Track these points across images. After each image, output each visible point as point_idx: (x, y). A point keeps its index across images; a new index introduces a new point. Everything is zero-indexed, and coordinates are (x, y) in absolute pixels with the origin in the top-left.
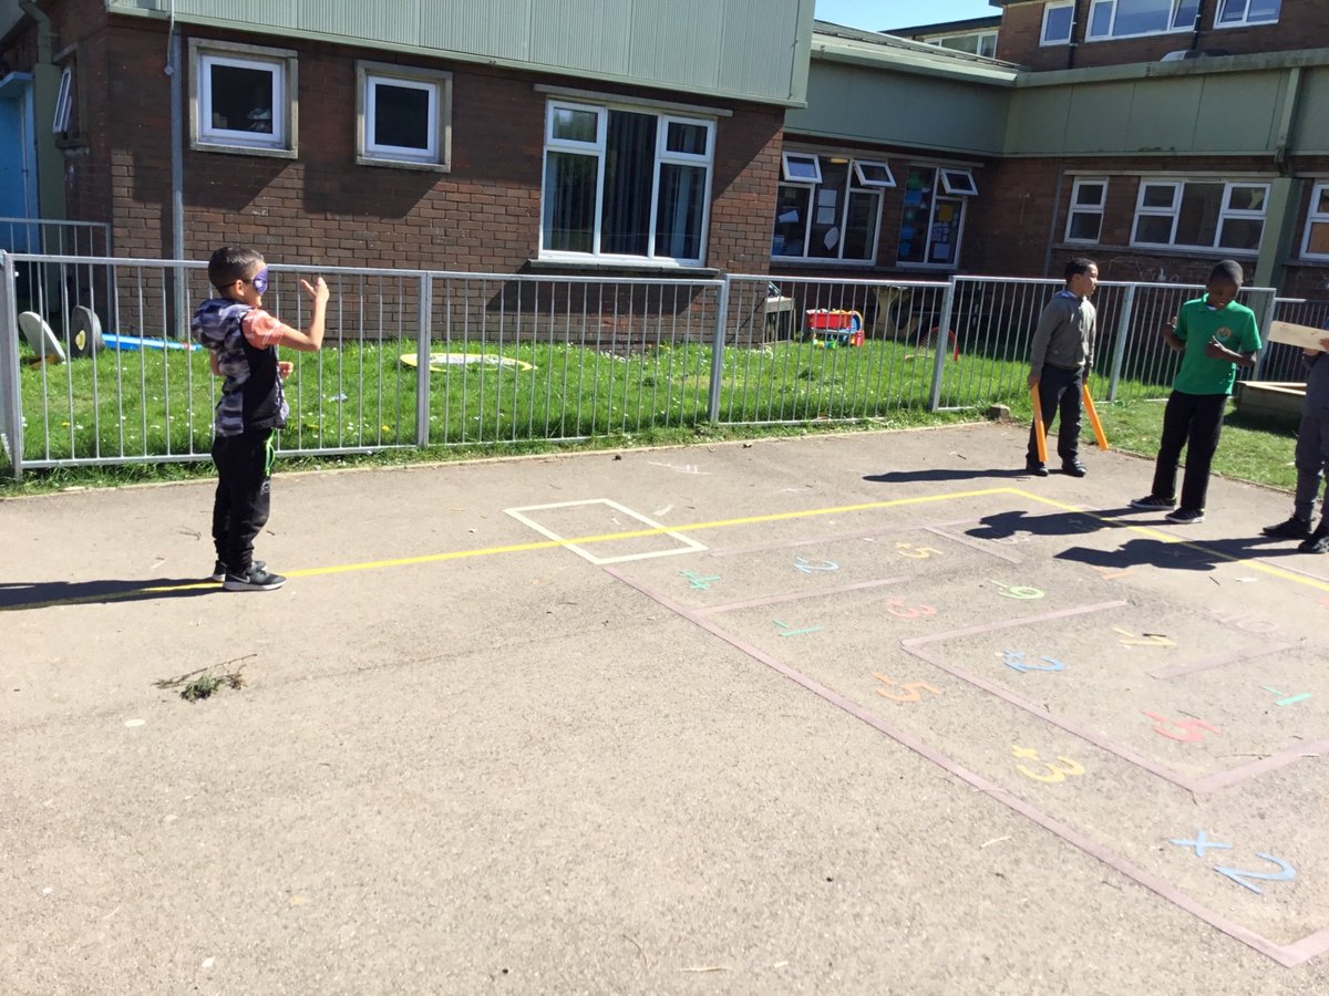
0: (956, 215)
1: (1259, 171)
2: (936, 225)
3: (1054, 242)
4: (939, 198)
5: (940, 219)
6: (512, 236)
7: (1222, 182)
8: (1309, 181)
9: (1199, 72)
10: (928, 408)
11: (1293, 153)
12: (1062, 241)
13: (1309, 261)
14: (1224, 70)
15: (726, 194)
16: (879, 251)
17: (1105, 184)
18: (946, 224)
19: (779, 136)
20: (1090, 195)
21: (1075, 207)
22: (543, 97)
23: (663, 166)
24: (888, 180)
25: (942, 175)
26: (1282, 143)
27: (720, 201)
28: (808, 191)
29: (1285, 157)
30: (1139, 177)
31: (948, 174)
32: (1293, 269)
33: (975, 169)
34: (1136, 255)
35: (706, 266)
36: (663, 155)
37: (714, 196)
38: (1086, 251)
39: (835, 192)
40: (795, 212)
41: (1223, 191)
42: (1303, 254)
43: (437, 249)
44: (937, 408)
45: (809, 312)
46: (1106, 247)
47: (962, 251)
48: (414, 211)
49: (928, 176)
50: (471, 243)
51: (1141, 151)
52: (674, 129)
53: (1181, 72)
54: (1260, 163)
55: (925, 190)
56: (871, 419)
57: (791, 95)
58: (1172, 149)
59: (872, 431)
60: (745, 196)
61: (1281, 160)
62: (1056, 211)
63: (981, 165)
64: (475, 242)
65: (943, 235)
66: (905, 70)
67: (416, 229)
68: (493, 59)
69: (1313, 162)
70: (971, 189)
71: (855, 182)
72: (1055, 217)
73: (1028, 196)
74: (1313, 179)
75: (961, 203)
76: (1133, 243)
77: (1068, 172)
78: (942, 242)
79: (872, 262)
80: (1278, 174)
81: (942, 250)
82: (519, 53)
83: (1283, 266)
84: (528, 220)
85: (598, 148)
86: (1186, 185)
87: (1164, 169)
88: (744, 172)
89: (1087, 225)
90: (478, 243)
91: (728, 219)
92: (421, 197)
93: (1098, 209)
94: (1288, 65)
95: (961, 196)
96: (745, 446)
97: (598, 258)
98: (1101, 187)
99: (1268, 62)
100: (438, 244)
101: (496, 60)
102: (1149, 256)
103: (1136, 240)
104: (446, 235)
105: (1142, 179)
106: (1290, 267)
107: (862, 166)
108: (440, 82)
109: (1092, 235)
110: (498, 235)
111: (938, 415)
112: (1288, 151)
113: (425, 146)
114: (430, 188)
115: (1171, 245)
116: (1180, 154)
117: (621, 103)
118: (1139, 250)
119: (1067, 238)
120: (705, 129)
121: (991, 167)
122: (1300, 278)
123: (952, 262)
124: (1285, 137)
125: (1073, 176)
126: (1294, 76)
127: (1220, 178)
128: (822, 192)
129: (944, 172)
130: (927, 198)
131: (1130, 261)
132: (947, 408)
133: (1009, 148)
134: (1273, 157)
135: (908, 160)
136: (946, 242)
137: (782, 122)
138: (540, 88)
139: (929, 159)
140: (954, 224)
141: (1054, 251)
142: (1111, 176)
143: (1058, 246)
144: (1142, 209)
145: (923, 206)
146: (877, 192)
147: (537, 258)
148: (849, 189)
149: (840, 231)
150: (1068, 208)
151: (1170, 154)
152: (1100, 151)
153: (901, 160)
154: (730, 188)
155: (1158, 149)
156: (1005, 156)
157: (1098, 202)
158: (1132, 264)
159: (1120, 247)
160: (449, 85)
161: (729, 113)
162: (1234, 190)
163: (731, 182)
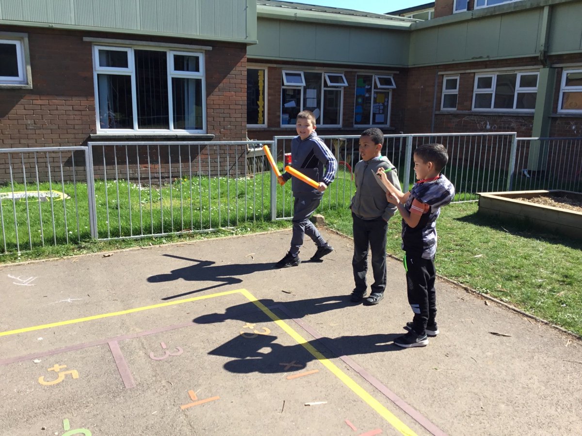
0: (386, 100)
1: (533, 65)
2: (376, 105)
3: (436, 110)
4: (376, 90)
5: (377, 102)
6: (80, 122)
7: (515, 73)
8: (560, 69)
9: (497, 13)
10: (268, 218)
11: (549, 54)
12: (440, 110)
13: (562, 114)
14: (509, 11)
15: (214, 93)
16: (343, 120)
17: (458, 78)
18: (381, 104)
19: (244, 60)
20: (452, 84)
21: (445, 91)
22: (90, 44)
23: (173, 79)
24: (344, 83)
25: (376, 79)
26: (542, 48)
27: (211, 97)
28: (299, 91)
29: (544, 57)
30: (474, 73)
31: (379, 78)
32: (554, 119)
33: (395, 74)
34: (475, 115)
35: (207, 134)
36: (172, 73)
37: (208, 95)
38: (451, 114)
39: (316, 90)
40: (294, 102)
41: (516, 77)
42: (560, 110)
43: (30, 132)
44: (274, 218)
45: (286, 154)
46: (460, 112)
47: (391, 118)
48: (13, 111)
49: (368, 79)
50: (51, 128)
51: (473, 59)
52: (177, 59)
53: (489, 14)
54: (532, 61)
55: (367, 87)
56: (223, 229)
57: (247, 37)
58: (488, 57)
59: (223, 237)
60: (228, 94)
61: (542, 58)
62: (436, 94)
63: (398, 72)
64: (54, 127)
65: (380, 110)
66: (345, 24)
67: (15, 122)
68: (51, 25)
69: (561, 58)
70: (392, 85)
71: (326, 85)
72: (435, 97)
73: (422, 87)
74: (562, 68)
75: (389, 93)
76: (474, 109)
77: (440, 73)
78: (379, 113)
79: (340, 126)
80: (542, 66)
81: (379, 118)
82: (69, 21)
83: (549, 117)
84: (88, 112)
85: (130, 70)
86: (498, 75)
87: (486, 68)
88: (224, 81)
89: (451, 101)
90: (57, 127)
91: (217, 107)
92: (17, 103)
93: (455, 92)
94: (542, 5)
95: (388, 89)
96: (105, 256)
97: (137, 131)
98: (457, 80)
99: (531, 4)
100: (30, 129)
101: (53, 25)
102: (481, 116)
103: (475, 107)
104: (35, 124)
105: (476, 74)
106: (553, 118)
107: (329, 76)
108: (21, 39)
109: (453, 106)
110: (69, 122)
111: (276, 223)
112: (545, 53)
113: (17, 75)
114: (22, 98)
115: (492, 109)
116: (491, 59)
117: (139, 45)
118: (476, 112)
119: (442, 108)
120: (197, 58)
121: (403, 73)
122: (558, 124)
123: (387, 124)
124: (543, 45)
125: (443, 75)
126: (546, 11)
127: (514, 71)
128: (308, 90)
129: (377, 77)
130: (369, 91)
131: (472, 119)
132: (284, 218)
133: (411, 63)
134: (538, 56)
135: (356, 72)
136: (382, 114)
137: (246, 52)
138: (86, 39)
139: (367, 70)
140: (386, 104)
141: (436, 115)
142: (461, 74)
143: (437, 112)
144: (477, 91)
145: (367, 95)
146: (340, 89)
147: (96, 133)
148: (323, 89)
149: (320, 110)
150: (441, 92)
151: (487, 59)
152: (453, 61)
153: (351, 72)
154: (216, 90)
155: (481, 57)
156: (409, 67)
157: (456, 88)
158: (473, 120)
159: (467, 111)
160: (26, 40)
161: (210, 48)
162: (522, 77)
163: (217, 86)
